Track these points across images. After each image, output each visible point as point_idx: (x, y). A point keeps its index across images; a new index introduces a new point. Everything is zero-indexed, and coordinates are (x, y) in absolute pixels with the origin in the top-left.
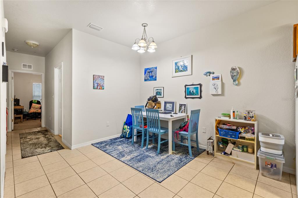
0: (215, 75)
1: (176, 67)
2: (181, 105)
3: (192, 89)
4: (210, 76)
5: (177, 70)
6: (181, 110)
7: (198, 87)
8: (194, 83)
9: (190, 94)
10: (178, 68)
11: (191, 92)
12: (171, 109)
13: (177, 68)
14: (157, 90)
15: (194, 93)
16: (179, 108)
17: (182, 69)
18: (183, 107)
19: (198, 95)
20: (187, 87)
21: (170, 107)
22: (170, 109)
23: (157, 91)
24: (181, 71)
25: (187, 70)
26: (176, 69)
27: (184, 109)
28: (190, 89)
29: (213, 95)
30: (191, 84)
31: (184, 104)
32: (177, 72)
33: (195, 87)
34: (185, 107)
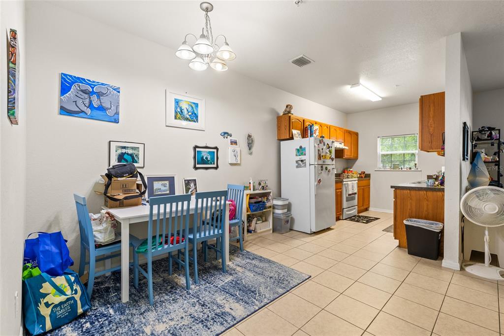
0: (233, 138)
1: (176, 108)
2: (188, 181)
3: (205, 153)
4: (227, 138)
5: (179, 114)
6: (190, 190)
7: (214, 152)
8: (209, 145)
9: (203, 161)
10: (181, 111)
11: (204, 158)
12: (168, 192)
13: (179, 110)
14: (124, 148)
15: (208, 161)
16: (186, 187)
17: (188, 116)
18: (192, 185)
19: (214, 164)
20: (197, 149)
21: (163, 188)
22: (164, 191)
23: (124, 151)
24: (187, 119)
25: (197, 122)
26: (176, 112)
27: (194, 187)
28: (203, 154)
29: (232, 164)
30: (204, 145)
31: (193, 180)
32: (179, 118)
33: (210, 152)
34: (195, 185)
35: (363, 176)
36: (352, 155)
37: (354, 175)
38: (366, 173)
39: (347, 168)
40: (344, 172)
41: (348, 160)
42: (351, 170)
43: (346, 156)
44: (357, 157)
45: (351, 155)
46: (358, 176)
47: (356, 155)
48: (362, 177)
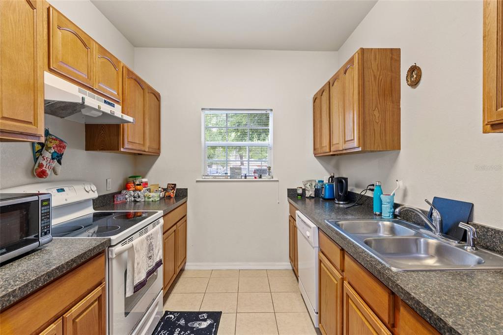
35: (172, 193)
36: (148, 144)
37: (151, 194)
38: (178, 187)
39: (135, 177)
40: (126, 187)
41: (137, 156)
42: (144, 180)
43: (127, 146)
44: (159, 149)
45: (144, 145)
46: (162, 194)
47: (155, 146)
48: (170, 197)
